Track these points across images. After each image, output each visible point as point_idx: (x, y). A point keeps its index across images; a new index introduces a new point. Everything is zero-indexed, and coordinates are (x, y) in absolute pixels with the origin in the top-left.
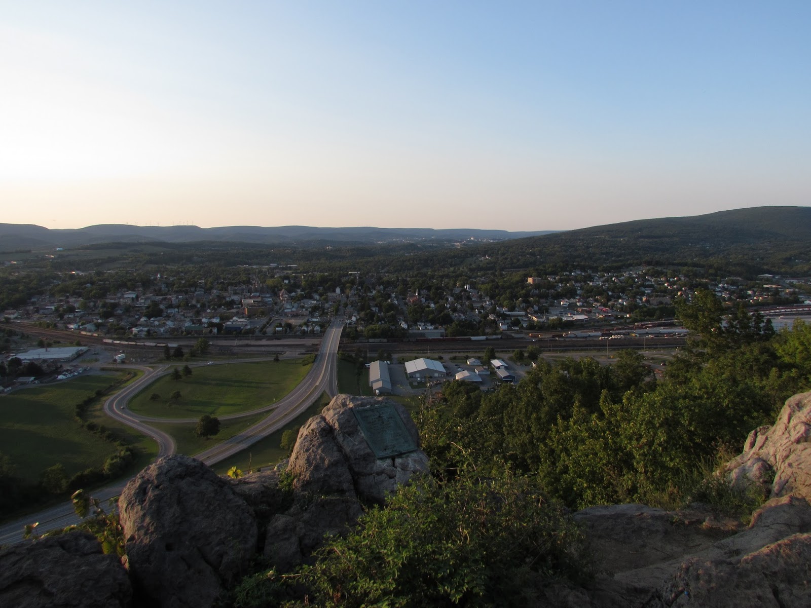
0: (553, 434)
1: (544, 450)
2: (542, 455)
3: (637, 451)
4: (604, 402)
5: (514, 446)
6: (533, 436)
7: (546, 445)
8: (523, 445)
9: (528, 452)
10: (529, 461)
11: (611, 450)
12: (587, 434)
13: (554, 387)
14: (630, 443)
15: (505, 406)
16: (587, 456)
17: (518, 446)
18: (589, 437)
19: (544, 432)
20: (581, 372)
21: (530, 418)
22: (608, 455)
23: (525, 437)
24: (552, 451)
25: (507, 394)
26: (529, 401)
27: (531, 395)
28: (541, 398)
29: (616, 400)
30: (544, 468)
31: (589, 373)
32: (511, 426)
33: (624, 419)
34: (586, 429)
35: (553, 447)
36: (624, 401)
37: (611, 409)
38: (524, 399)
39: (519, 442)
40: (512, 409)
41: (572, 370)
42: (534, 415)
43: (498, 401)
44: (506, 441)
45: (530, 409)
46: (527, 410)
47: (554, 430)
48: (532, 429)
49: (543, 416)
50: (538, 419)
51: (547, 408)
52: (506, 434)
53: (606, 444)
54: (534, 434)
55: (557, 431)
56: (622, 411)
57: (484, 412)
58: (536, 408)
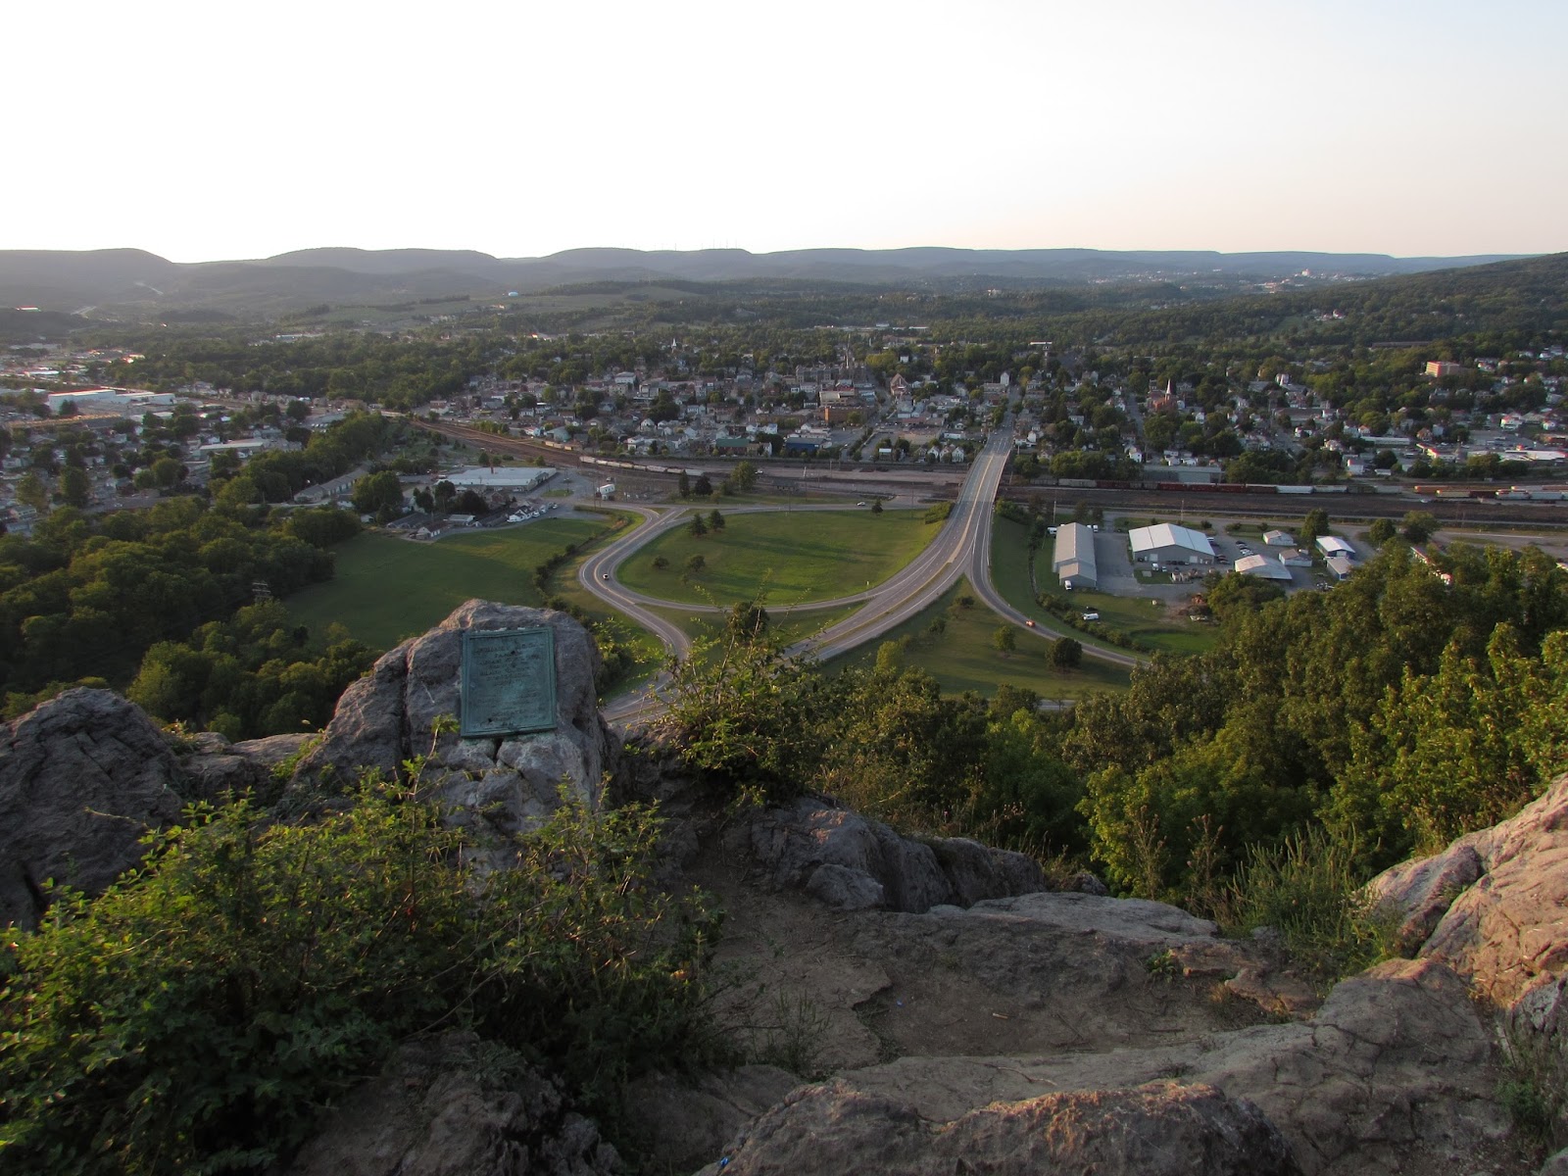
0: (1386, 705)
1: (1362, 736)
2: (1355, 745)
3: (1547, 764)
4: (1496, 649)
5: (1297, 720)
6: (1345, 703)
7: (1368, 727)
8: (1318, 721)
9: (1327, 737)
10: (1326, 755)
11: (1487, 756)
12: (1444, 716)
13: (1408, 607)
14: (1536, 747)
15: (1292, 636)
16: (1435, 762)
17: (1306, 720)
18: (1447, 722)
19: (1370, 700)
20: (1486, 578)
21: (1342, 667)
22: (1480, 768)
23: (1326, 706)
24: (1380, 741)
25: (1303, 612)
26: (1346, 632)
27: (1355, 618)
28: (1377, 627)
29: (1529, 645)
30: (1357, 769)
31: (1503, 581)
32: (1300, 676)
33: (1536, 691)
34: (1442, 705)
35: (1384, 732)
36: (1544, 652)
37: (1510, 667)
38: (1336, 626)
39: (1309, 714)
40: (1307, 644)
41: (1458, 572)
42: (1354, 661)
43: (1278, 625)
44: (1283, 710)
45: (1346, 648)
46: (1338, 650)
47: (1390, 697)
48: (1345, 691)
49: (1372, 664)
50: (1361, 670)
51: (1384, 650)
52: (1287, 694)
53: (1477, 741)
54: (1349, 700)
55: (1398, 699)
56: (1533, 673)
57: (1245, 645)
58: (1360, 646)
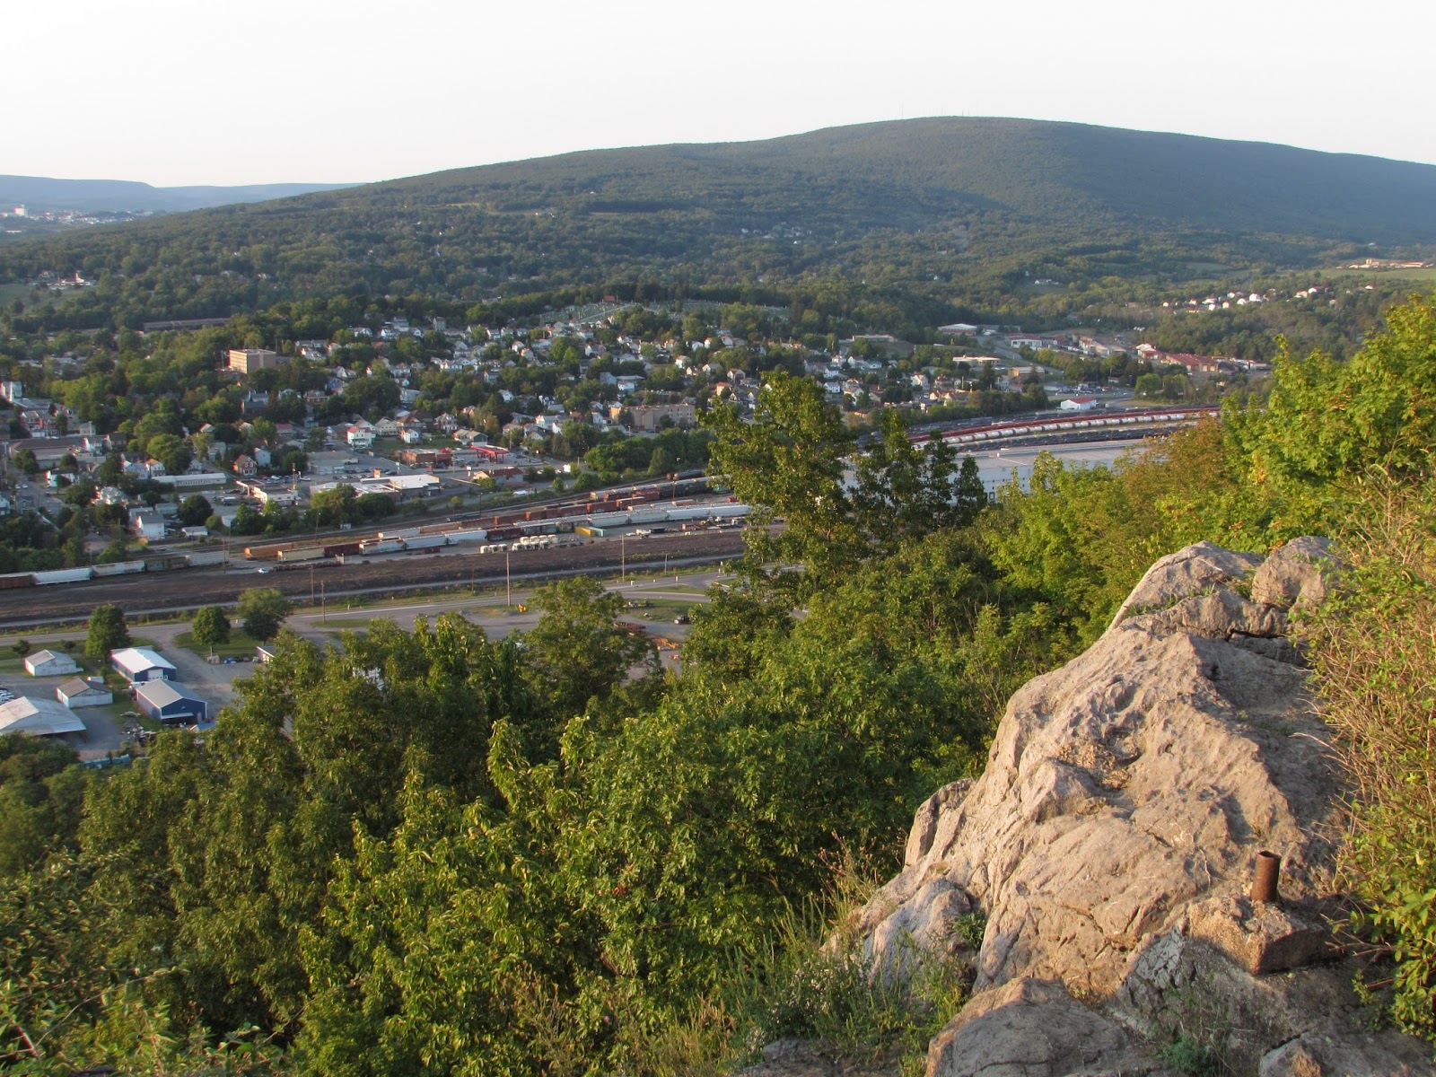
0: (341, 888)
1: (317, 944)
2: (309, 962)
3: (611, 906)
4: (501, 760)
5: (212, 945)
6: (276, 901)
7: (321, 928)
8: (244, 938)
9: (263, 961)
10: (267, 990)
11: (531, 916)
12: (453, 874)
13: (337, 730)
14: (590, 885)
15: (170, 809)
16: (458, 946)
17: (226, 942)
18: (459, 883)
19: (313, 885)
20: (424, 668)
21: (263, 842)
22: (525, 934)
23: (249, 911)
24: (344, 945)
25: (176, 769)
26: (254, 785)
27: (260, 762)
28: (294, 770)
29: (540, 750)
30: (322, 1001)
31: (448, 668)
32: (195, 874)
33: (567, 810)
34: (448, 858)
35: (345, 932)
36: (564, 750)
37: (524, 783)
38: (239, 779)
39: (227, 930)
40: (197, 817)
41: (391, 664)
42: (277, 830)
43: (144, 796)
44: (184, 935)
45: (260, 810)
46: (249, 818)
47: (345, 872)
48: (274, 880)
49: (306, 829)
50: (292, 841)
51: (318, 803)
52: (180, 907)
53: (516, 898)
54: (280, 894)
55: (356, 875)
56: (559, 785)
57: (97, 840)
58: (281, 805)
